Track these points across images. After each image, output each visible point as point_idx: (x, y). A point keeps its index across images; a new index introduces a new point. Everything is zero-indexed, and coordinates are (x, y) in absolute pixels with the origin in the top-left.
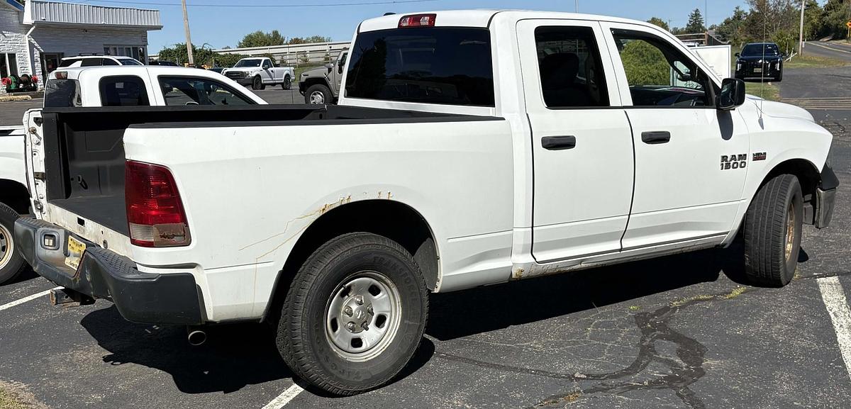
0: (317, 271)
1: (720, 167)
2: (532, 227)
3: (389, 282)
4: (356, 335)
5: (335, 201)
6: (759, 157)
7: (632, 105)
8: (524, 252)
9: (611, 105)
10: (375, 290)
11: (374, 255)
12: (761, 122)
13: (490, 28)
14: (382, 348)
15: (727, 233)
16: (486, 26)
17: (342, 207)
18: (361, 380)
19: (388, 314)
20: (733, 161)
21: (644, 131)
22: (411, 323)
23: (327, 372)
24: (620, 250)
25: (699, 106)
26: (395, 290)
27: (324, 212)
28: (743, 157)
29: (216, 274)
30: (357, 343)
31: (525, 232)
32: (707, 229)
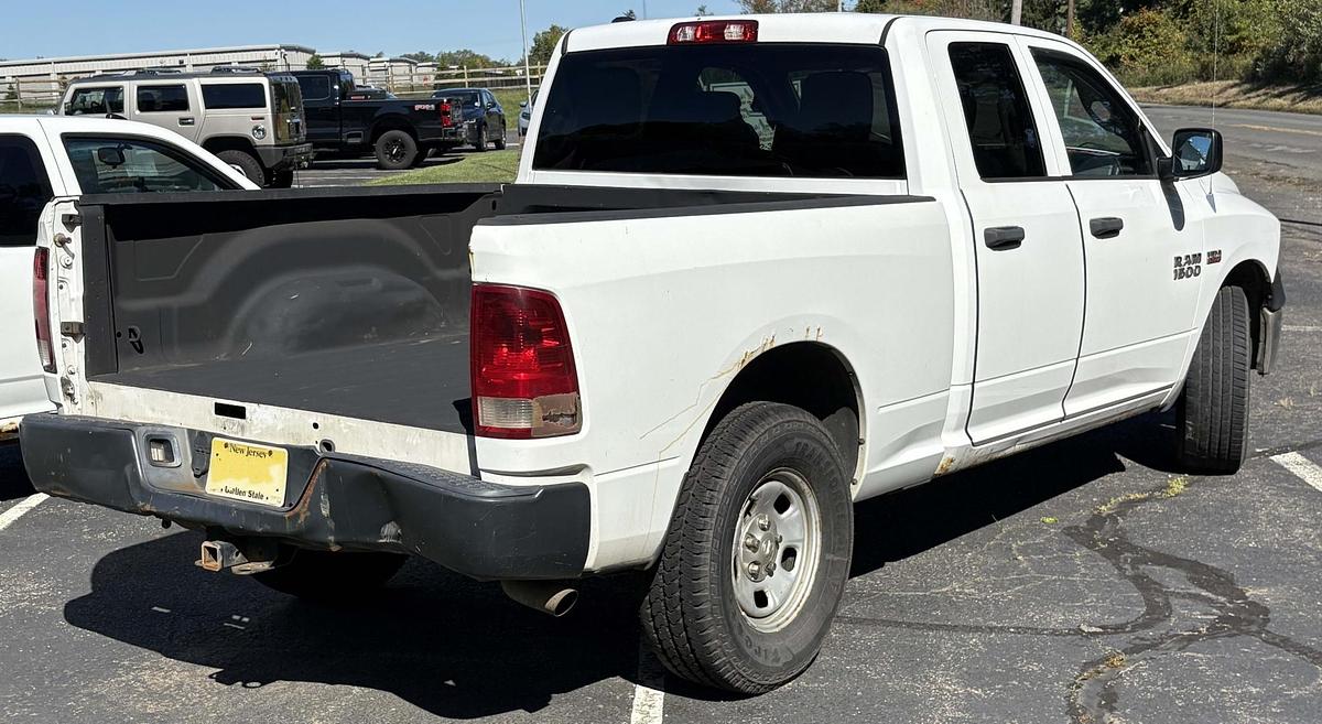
0: (728, 472)
1: (1173, 275)
2: (973, 384)
3: (805, 487)
4: (759, 586)
5: (756, 348)
6: (1214, 258)
7: (1071, 174)
8: (957, 428)
9: (1050, 174)
10: (782, 504)
11: (796, 440)
12: (1210, 198)
13: (887, 45)
14: (795, 606)
15: (1171, 386)
16: (877, 42)
17: (764, 355)
18: (780, 664)
19: (800, 544)
20: (1187, 266)
21: (1093, 218)
22: (836, 559)
23: (741, 654)
24: (1063, 419)
25: (1125, 175)
26: (812, 501)
27: (745, 364)
28: (1197, 257)
29: (609, 482)
30: (761, 599)
31: (963, 392)
32: (1154, 381)
